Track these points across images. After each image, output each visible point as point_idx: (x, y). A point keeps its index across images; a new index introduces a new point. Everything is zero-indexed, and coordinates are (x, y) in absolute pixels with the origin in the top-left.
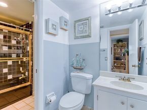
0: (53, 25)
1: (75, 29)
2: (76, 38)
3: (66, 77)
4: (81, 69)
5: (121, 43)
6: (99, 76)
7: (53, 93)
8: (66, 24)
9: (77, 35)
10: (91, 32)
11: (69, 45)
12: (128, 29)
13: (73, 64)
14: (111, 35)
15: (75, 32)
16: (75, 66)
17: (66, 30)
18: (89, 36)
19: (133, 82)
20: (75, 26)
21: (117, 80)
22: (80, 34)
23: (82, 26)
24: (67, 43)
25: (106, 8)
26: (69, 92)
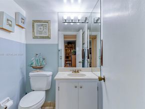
0: (8, 20)
1: (33, 28)
2: (35, 37)
3: (23, 78)
4: (41, 68)
5: (70, 45)
6: (58, 71)
7: (8, 98)
8: (23, 21)
9: (36, 35)
10: (50, 35)
11: (26, 44)
12: (76, 35)
13: (32, 64)
14: (64, 38)
15: (33, 31)
16: (34, 65)
17: (23, 28)
18: (48, 38)
19: (80, 73)
20: (33, 26)
21: (71, 73)
22: (40, 34)
23: (42, 27)
24: (24, 41)
25: (63, 17)
26: (26, 94)
